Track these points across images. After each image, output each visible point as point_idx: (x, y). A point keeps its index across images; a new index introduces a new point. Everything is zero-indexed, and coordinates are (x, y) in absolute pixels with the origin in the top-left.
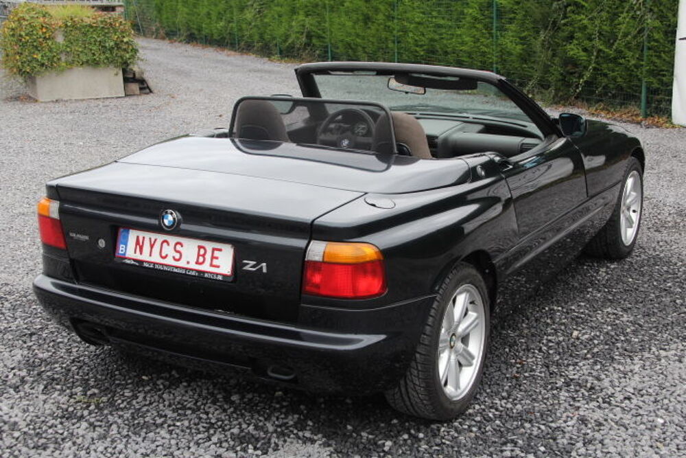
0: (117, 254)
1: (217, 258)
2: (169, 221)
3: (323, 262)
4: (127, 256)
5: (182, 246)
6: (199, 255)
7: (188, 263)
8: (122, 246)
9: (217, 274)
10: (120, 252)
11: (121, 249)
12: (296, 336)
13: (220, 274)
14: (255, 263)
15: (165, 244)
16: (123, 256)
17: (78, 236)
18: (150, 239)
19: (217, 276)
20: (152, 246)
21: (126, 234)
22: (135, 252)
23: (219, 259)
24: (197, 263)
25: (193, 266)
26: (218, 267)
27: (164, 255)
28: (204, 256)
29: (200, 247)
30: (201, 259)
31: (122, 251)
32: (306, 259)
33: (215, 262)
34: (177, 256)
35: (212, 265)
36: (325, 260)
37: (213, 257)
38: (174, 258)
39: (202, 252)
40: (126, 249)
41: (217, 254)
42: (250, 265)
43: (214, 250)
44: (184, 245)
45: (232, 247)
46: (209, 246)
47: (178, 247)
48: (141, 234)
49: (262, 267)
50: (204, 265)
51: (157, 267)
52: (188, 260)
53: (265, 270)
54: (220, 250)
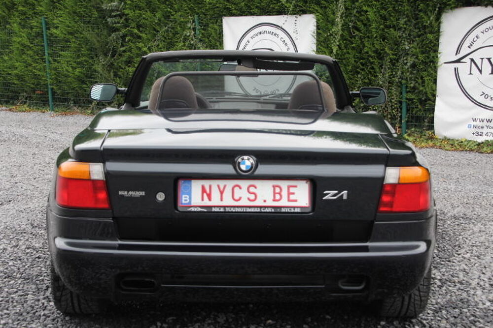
0: (179, 205)
1: (293, 194)
2: (247, 166)
3: (399, 184)
4: (193, 204)
5: (256, 188)
6: (275, 193)
7: (265, 201)
8: (184, 196)
9: (294, 207)
10: (183, 202)
11: (184, 199)
12: (366, 249)
13: (298, 207)
14: (336, 192)
15: (237, 189)
16: (189, 205)
17: (130, 193)
18: (218, 186)
19: (294, 210)
20: (222, 193)
21: (188, 185)
22: (203, 200)
23: (296, 195)
24: (274, 200)
25: (270, 203)
26: (296, 201)
27: (236, 197)
28: (280, 194)
29: (274, 187)
30: (278, 197)
31: (186, 200)
32: (384, 183)
33: (292, 197)
34: (252, 197)
35: (289, 200)
36: (400, 182)
37: (289, 194)
38: (249, 199)
39: (278, 190)
40: (190, 198)
41: (292, 190)
42: (330, 195)
43: (289, 187)
44: (257, 186)
45: (307, 182)
46: (284, 184)
47: (252, 189)
48: (207, 183)
49: (342, 195)
50: (281, 201)
51: (228, 210)
52: (265, 199)
53: (345, 197)
54: (296, 187)
